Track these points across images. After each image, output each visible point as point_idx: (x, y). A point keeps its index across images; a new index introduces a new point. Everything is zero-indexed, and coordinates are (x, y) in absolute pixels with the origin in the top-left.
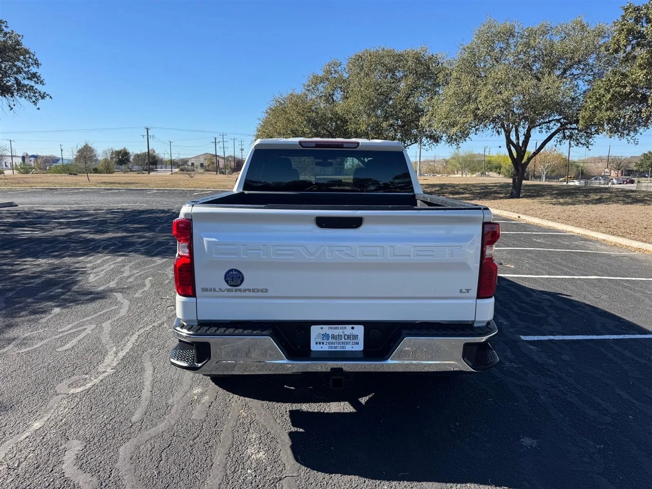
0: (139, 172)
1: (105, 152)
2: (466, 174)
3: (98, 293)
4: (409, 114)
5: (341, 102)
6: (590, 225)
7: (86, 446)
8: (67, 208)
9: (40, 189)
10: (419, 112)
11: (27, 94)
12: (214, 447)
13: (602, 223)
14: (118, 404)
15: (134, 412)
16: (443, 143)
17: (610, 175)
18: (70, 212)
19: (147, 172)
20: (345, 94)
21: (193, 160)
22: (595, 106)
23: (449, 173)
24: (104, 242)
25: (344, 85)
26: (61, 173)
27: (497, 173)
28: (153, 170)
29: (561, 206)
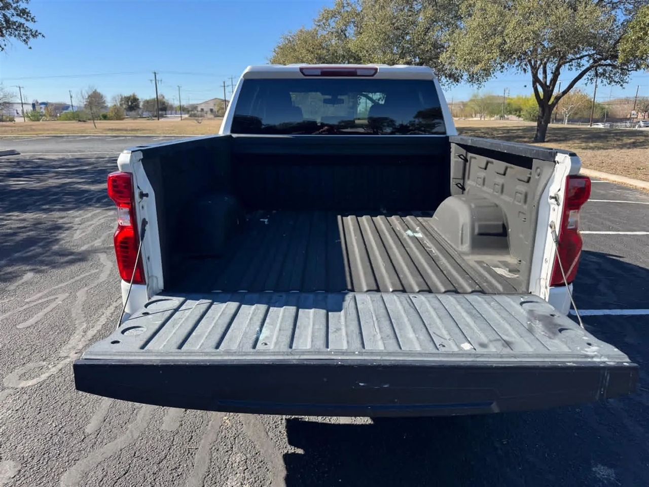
0: (148, 118)
1: (114, 99)
2: (484, 118)
3: (79, 254)
4: (428, 51)
5: (353, 38)
6: (626, 172)
7: (20, 471)
8: (69, 156)
9: (46, 136)
10: (438, 47)
11: (17, 33)
12: (184, 475)
13: (640, 169)
14: (74, 404)
15: (91, 418)
16: (463, 82)
17: (637, 118)
18: (71, 161)
19: (157, 118)
20: (359, 29)
21: (203, 105)
22: (638, 37)
23: (466, 116)
24: (99, 193)
25: (357, 19)
26: (71, 120)
27: (517, 116)
28: (162, 116)
29: (591, 151)
